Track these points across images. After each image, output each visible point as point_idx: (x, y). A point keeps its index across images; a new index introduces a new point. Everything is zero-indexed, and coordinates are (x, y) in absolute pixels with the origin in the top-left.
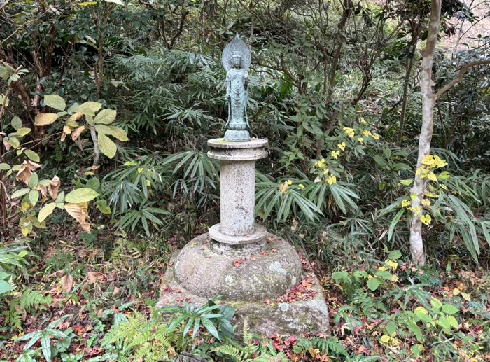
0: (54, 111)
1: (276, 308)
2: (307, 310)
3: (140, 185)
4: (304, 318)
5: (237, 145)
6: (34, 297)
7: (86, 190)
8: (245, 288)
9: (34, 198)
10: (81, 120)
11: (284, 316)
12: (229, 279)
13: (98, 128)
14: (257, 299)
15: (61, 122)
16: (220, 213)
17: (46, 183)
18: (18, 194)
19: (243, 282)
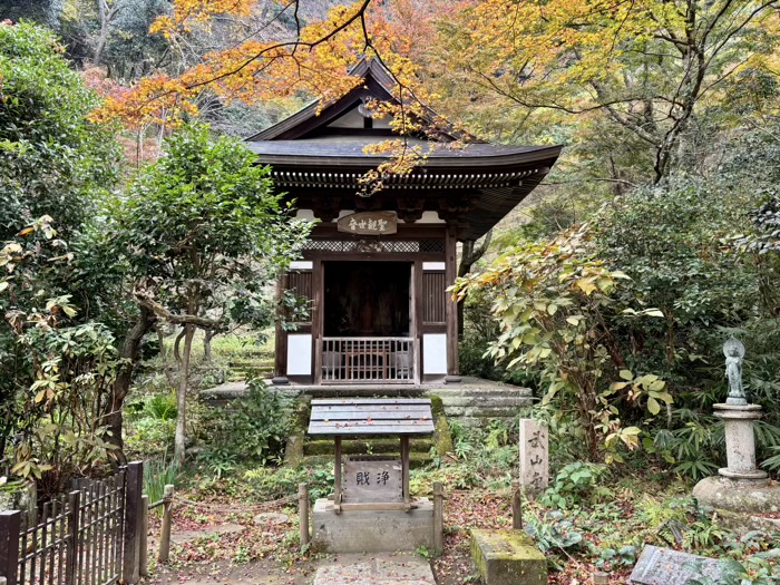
0: (625, 381)
1: (749, 518)
2: (772, 523)
3: (693, 442)
4: (768, 529)
5: (732, 407)
6: (605, 491)
7: (634, 428)
8: (729, 502)
9: (605, 430)
10: (640, 387)
11: (754, 525)
12: (719, 495)
13: (650, 393)
14: (737, 511)
15: (629, 388)
16: (725, 454)
17: (612, 422)
18: (598, 426)
19: (728, 498)
